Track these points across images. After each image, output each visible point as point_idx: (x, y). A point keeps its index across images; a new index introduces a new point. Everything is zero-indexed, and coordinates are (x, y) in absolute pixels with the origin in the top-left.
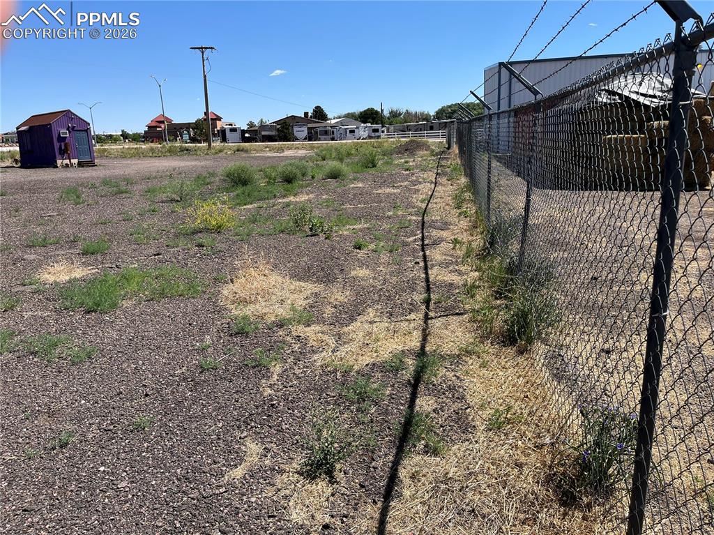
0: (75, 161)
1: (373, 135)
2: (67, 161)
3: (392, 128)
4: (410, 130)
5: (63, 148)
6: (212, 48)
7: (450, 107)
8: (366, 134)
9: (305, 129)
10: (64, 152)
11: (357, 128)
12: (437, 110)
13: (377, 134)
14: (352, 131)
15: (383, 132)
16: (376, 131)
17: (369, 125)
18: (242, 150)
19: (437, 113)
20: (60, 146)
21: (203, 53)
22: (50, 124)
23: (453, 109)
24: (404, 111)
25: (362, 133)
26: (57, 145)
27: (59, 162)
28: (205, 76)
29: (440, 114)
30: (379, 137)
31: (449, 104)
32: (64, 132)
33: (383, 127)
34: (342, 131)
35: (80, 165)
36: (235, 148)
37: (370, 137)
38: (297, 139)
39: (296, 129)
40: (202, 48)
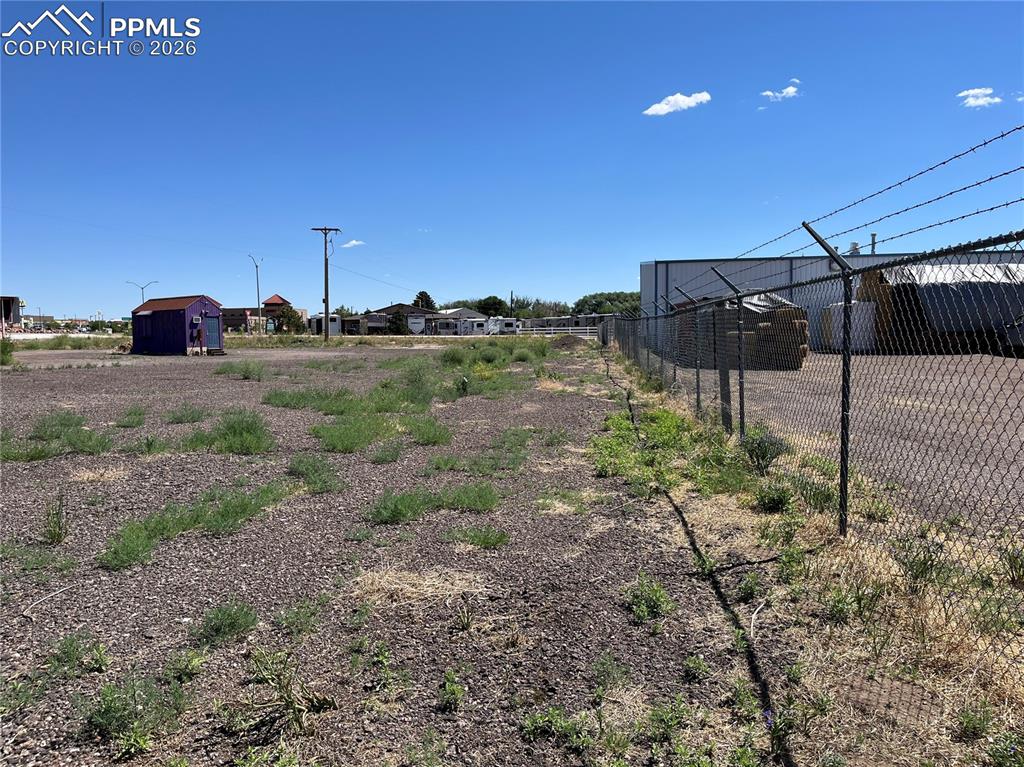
0: (205, 349)
1: (506, 330)
2: (198, 349)
3: (528, 322)
4: (550, 326)
5: (195, 335)
6: (336, 230)
7: (594, 297)
8: (497, 329)
9: (423, 321)
10: (196, 339)
11: (486, 321)
12: (577, 300)
13: (511, 329)
14: (480, 325)
15: (518, 326)
16: (509, 325)
17: (500, 318)
18: (365, 343)
19: (577, 304)
20: (192, 333)
21: (326, 235)
22: (184, 310)
23: (598, 299)
24: (534, 300)
25: (491, 327)
26: (188, 332)
27: (189, 349)
28: (326, 260)
29: (581, 306)
30: (514, 332)
31: (592, 294)
32: (197, 319)
33: (518, 320)
34: (466, 324)
35: (209, 353)
36: (357, 341)
37: (502, 333)
38: (412, 333)
39: (410, 320)
40: (325, 229)
